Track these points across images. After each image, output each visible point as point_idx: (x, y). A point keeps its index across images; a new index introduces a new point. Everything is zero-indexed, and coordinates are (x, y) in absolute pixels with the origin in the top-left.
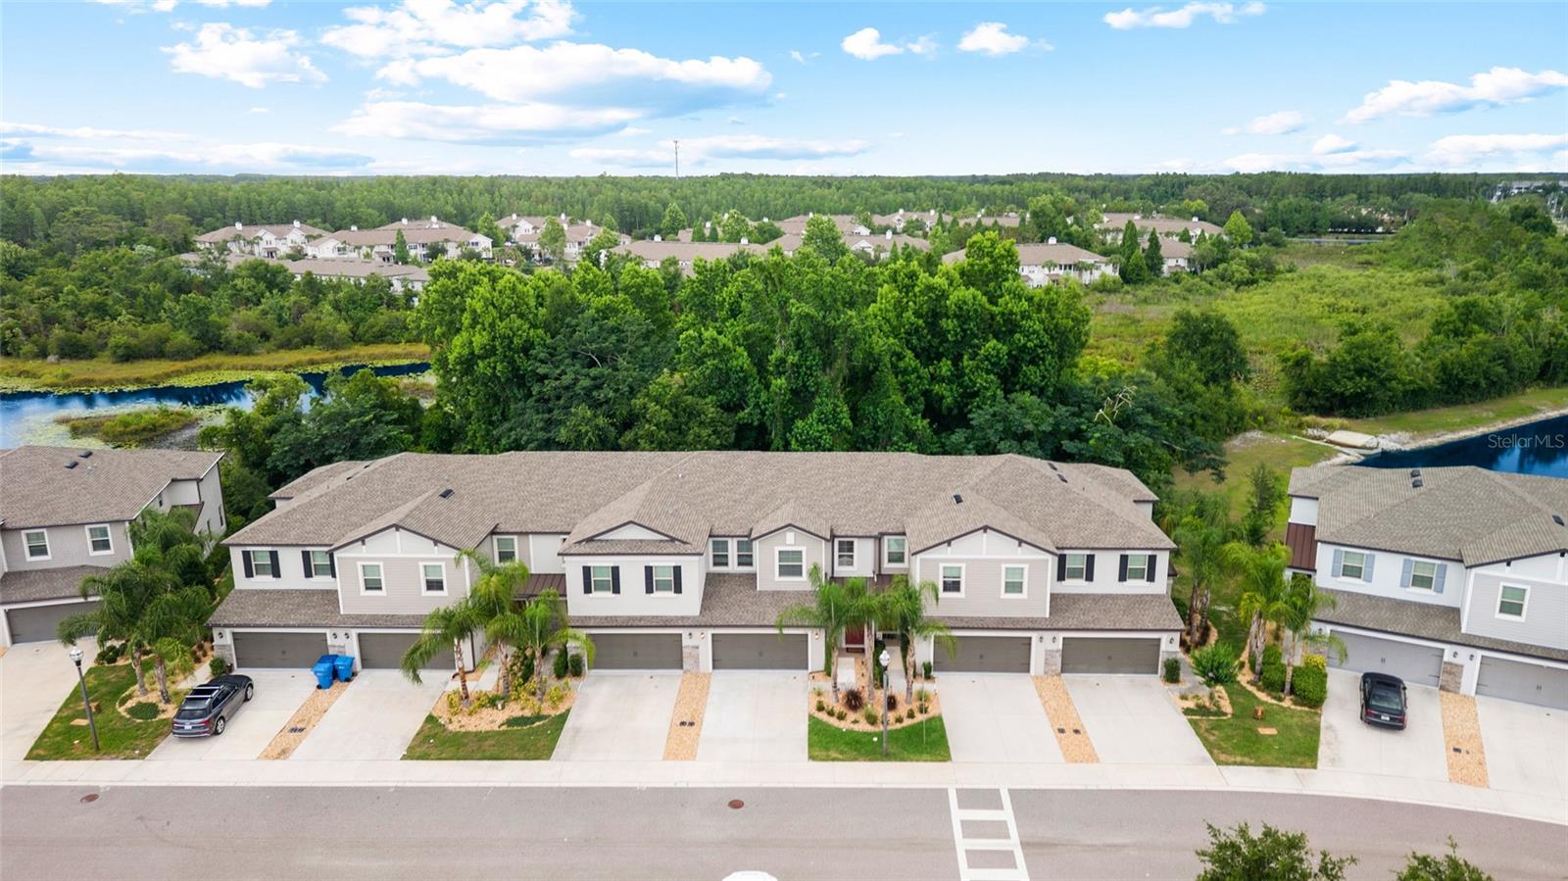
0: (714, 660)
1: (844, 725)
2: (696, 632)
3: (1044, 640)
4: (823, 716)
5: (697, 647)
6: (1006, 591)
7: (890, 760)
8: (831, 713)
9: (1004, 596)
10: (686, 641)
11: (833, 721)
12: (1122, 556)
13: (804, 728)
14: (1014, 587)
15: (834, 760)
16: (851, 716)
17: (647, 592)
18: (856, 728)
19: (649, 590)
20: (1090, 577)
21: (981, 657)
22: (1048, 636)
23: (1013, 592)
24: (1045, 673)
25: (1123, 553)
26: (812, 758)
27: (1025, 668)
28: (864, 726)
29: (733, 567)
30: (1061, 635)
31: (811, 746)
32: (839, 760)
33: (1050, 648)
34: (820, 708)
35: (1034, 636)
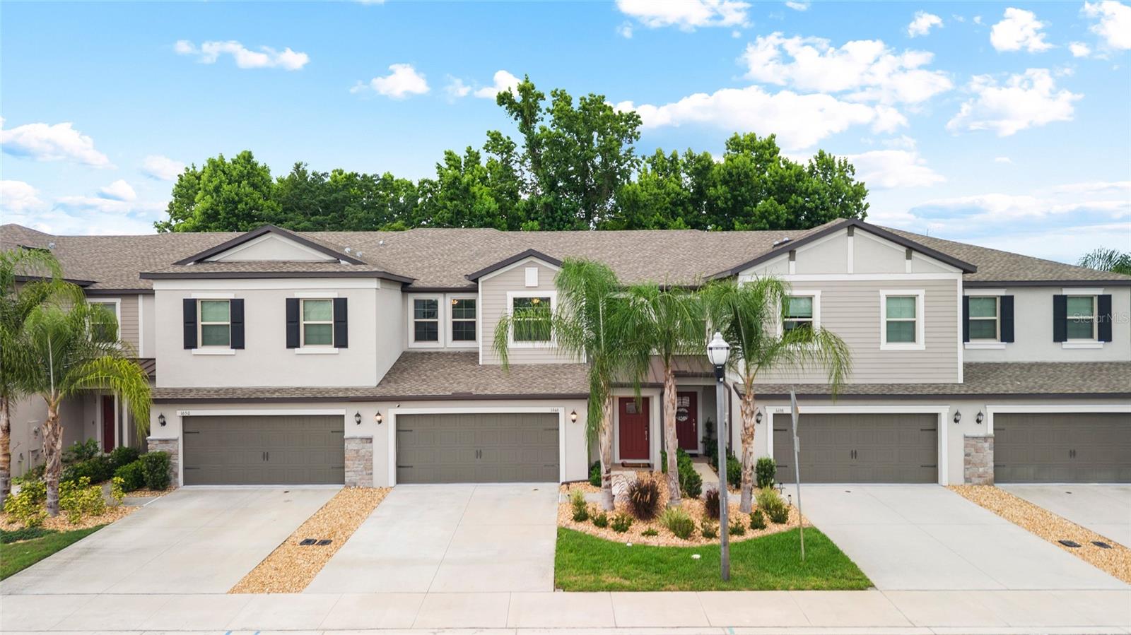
0: (399, 467)
1: (625, 539)
2: (368, 412)
3: (962, 419)
4: (587, 528)
5: (370, 440)
6: (888, 340)
7: (736, 588)
8: (601, 523)
9: (885, 346)
10: (351, 429)
11: (608, 534)
12: (1056, 297)
13: (549, 544)
14: (902, 331)
15: (611, 588)
16: (639, 527)
17: (289, 346)
18: (653, 541)
19: (293, 342)
20: (1008, 336)
21: (854, 454)
22: (968, 410)
23: (900, 340)
24: (967, 480)
25: (1058, 292)
26: (560, 586)
27: (930, 474)
28: (666, 539)
29: (446, 341)
30: (991, 409)
31: (560, 566)
32: (621, 588)
33: (970, 433)
34: (581, 517)
35: (944, 411)
